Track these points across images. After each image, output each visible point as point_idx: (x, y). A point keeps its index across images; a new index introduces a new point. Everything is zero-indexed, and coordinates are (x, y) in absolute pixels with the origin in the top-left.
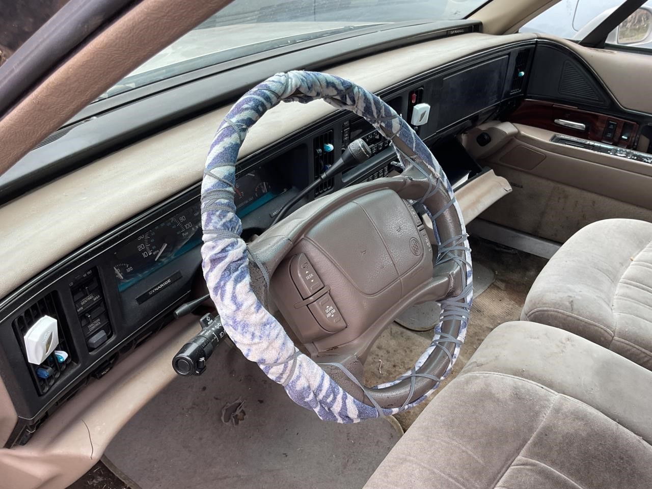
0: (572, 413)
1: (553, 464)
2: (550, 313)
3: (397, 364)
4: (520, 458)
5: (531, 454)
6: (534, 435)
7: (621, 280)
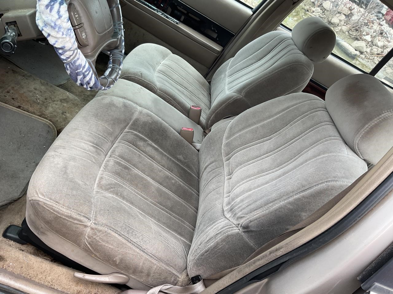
0: (146, 114)
1: (139, 132)
2: (132, 77)
3: (47, 98)
4: (126, 130)
5: (131, 128)
6: (132, 121)
7: (157, 71)
